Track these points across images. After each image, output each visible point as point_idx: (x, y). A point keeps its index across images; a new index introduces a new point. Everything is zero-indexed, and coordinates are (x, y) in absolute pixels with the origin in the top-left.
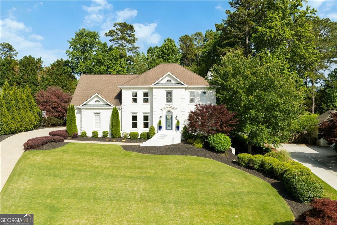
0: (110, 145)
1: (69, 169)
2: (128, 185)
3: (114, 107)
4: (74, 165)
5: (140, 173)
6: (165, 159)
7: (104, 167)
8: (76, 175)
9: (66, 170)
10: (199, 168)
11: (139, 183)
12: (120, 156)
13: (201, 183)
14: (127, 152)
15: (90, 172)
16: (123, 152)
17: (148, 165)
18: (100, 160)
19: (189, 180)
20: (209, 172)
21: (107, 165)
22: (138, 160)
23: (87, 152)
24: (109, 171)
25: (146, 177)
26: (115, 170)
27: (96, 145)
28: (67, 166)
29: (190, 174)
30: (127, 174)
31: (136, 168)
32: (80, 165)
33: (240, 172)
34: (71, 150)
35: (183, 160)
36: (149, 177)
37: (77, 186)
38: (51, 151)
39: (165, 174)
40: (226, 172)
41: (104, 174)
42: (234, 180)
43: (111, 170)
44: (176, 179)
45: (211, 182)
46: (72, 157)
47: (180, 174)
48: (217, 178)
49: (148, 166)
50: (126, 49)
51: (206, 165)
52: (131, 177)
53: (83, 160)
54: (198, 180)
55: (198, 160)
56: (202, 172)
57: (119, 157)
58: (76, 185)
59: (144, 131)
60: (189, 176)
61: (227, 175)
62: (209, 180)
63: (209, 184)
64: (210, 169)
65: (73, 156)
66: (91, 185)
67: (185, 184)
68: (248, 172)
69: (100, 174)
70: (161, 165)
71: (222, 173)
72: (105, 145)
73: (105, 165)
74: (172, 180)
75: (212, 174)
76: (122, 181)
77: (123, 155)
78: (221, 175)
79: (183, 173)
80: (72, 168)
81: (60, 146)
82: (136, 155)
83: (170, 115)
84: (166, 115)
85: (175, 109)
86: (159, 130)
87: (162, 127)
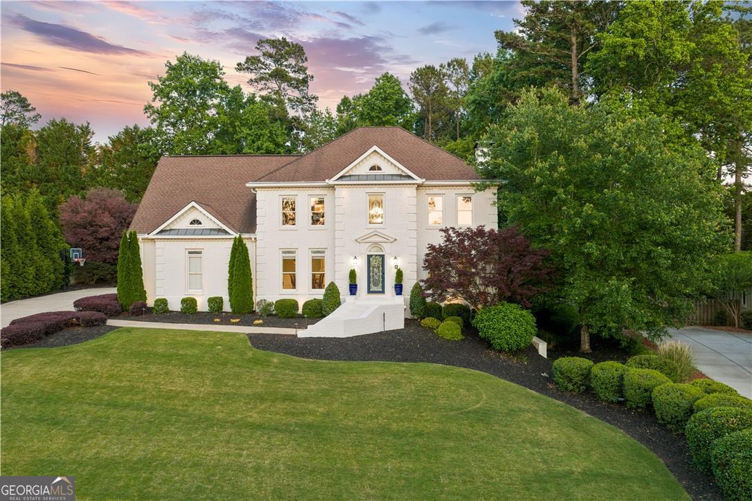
0: (221, 333)
1: (98, 403)
2: (245, 452)
3: (238, 236)
4: (113, 389)
5: (286, 414)
6: (358, 373)
7: (193, 395)
8: (111, 421)
9: (89, 404)
10: (448, 397)
11: (279, 445)
12: (240, 364)
13: (452, 444)
14: (260, 353)
15: (150, 409)
16: (250, 354)
17: (312, 391)
18: (184, 377)
19: (420, 434)
20: (475, 412)
21: (202, 390)
22: (286, 375)
23: (156, 354)
24: (203, 408)
25: (301, 426)
26: (221, 405)
27: (184, 336)
28: (94, 393)
29: (422, 416)
30: (251, 417)
31: (277, 399)
32: (131, 390)
33: (561, 409)
34: (117, 348)
35: (406, 375)
36: (310, 426)
37: (105, 454)
38: (63, 351)
39: (354, 416)
40: (524, 411)
41: (188, 416)
42: (545, 433)
43: (209, 405)
44: (384, 431)
45: (481, 442)
46: (113, 368)
47: (397, 415)
48: (497, 427)
49: (312, 393)
50: (286, 101)
51: (468, 390)
52: (259, 427)
53: (142, 375)
54: (446, 435)
55: (447, 375)
56: (458, 409)
57: (238, 366)
58: (103, 451)
59: (312, 298)
60: (420, 422)
61: (526, 418)
62: (475, 434)
63: (476, 446)
64: (478, 402)
65: (118, 365)
66: (144, 451)
67: (407, 448)
68: (583, 409)
69: (179, 415)
70: (345, 392)
71: (512, 413)
72: (205, 334)
73: (197, 389)
74: (373, 434)
75: (483, 416)
76: (233, 437)
77: (249, 360)
78: (509, 418)
79: (403, 414)
80: (107, 398)
81: (92, 337)
82: (283, 361)
83: (379, 255)
84: (369, 257)
85: (391, 240)
86: (351, 294)
87: (358, 286)
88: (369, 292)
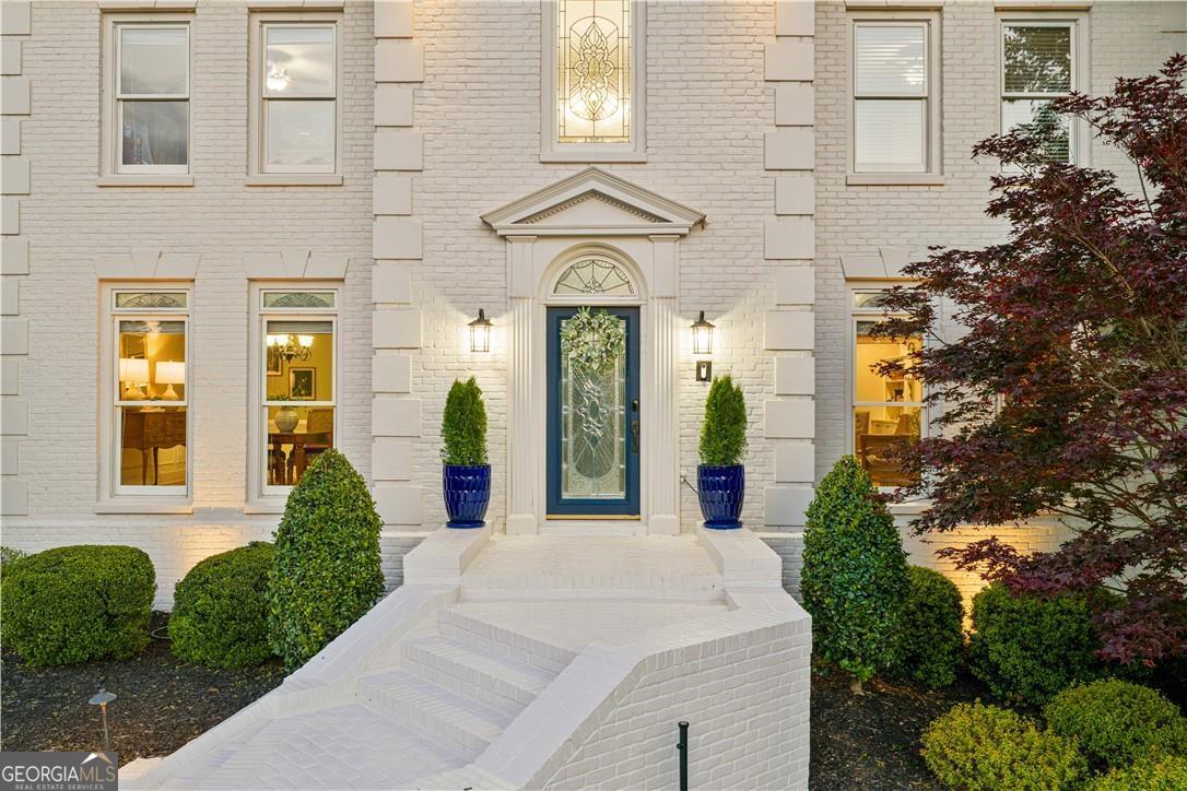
83: (610, 309)
84: (557, 316)
85: (680, 222)
86: (453, 524)
87: (495, 476)
88: (557, 505)
